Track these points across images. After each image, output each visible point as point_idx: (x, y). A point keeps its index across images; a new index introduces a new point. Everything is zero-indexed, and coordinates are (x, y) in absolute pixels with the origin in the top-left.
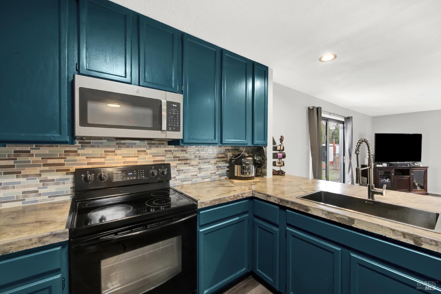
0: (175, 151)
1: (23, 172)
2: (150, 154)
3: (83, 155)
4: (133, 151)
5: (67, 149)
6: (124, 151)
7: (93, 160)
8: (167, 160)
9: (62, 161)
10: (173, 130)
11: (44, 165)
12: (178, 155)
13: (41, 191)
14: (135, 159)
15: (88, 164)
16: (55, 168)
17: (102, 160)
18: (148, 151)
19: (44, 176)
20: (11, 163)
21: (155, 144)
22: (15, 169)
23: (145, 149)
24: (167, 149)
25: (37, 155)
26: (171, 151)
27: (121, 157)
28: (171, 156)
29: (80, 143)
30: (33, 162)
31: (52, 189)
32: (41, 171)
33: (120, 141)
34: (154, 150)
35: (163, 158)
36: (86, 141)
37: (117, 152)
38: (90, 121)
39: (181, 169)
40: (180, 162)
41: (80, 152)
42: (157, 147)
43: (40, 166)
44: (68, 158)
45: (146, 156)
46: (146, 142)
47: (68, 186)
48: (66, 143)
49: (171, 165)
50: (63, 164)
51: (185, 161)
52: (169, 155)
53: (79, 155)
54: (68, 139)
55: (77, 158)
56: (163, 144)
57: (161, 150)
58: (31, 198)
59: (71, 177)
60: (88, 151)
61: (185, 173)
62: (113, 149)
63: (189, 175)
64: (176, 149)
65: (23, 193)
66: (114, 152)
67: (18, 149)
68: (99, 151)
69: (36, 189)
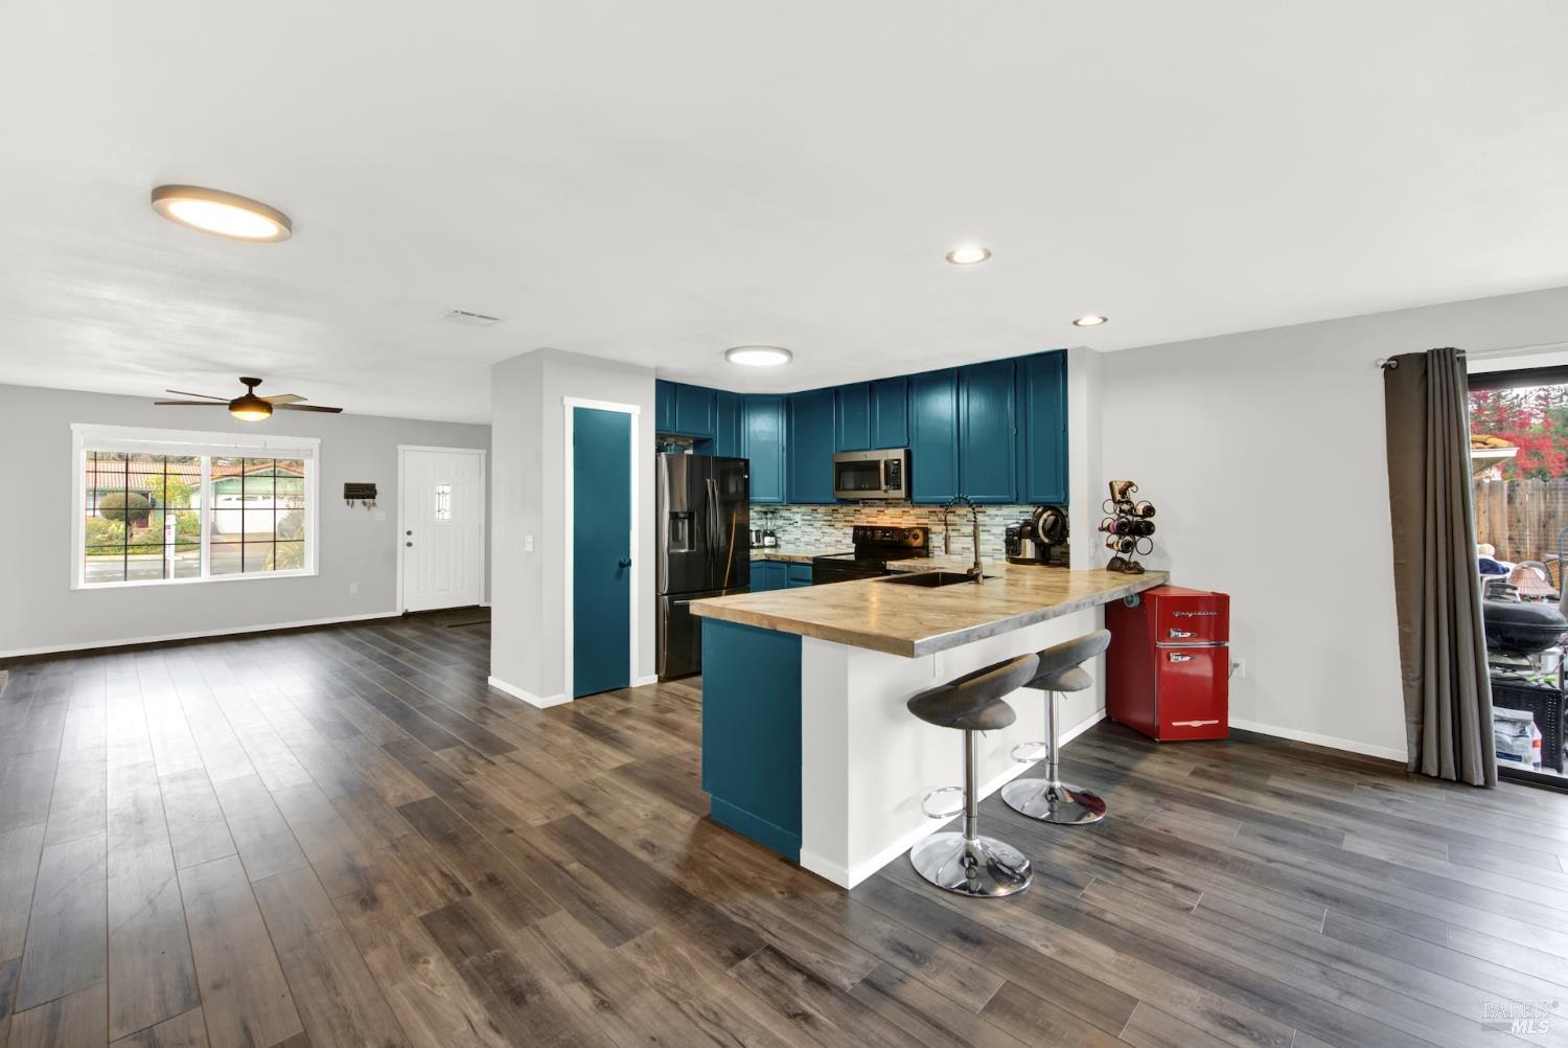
0: (940, 513)
1: (836, 525)
2: (913, 515)
6: (890, 511)
7: (870, 519)
8: (929, 524)
9: (850, 518)
11: (842, 521)
12: (944, 518)
13: (843, 541)
15: (867, 521)
16: (849, 523)
17: (874, 519)
18: (912, 512)
24: (931, 511)
25: (841, 513)
26: (934, 513)
27: (888, 518)
28: (935, 518)
31: (845, 538)
34: (917, 511)
35: (926, 521)
37: (886, 511)
38: (841, 487)
44: (852, 516)
45: (910, 518)
49: (931, 530)
52: (933, 518)
55: (858, 516)
59: (855, 532)
60: (867, 510)
62: (882, 509)
64: (940, 510)
68: (874, 510)
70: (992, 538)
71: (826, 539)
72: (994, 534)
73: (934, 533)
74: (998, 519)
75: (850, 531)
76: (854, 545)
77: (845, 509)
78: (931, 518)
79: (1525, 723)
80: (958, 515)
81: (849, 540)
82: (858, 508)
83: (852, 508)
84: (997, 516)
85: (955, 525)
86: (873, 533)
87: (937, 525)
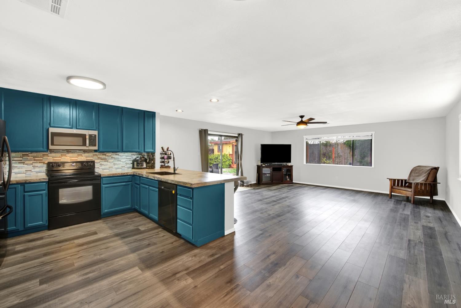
0: (98, 155)
1: (26, 163)
2: (84, 156)
3: (51, 156)
4: (76, 155)
5: (44, 154)
7: (55, 159)
8: (94, 159)
9: (42, 159)
10: (92, 146)
11: (34, 160)
12: (100, 157)
13: (33, 170)
14: (76, 158)
15: (53, 160)
16: (38, 161)
19: (34, 164)
20: (21, 159)
21: (87, 152)
22: (23, 161)
23: (82, 154)
24: (94, 154)
25: (31, 156)
26: (97, 155)
27: (69, 157)
28: (97, 157)
29: (49, 151)
30: (30, 159)
31: (37, 170)
32: (33, 162)
33: (68, 151)
34: (86, 154)
35: (92, 158)
36: (52, 151)
38: (55, 144)
39: (102, 163)
40: (102, 160)
41: (49, 155)
42: (88, 153)
43: (32, 160)
44: (44, 157)
46: (82, 151)
47: (44, 168)
48: (45, 151)
49: (95, 162)
50: (42, 160)
51: (105, 160)
52: (95, 157)
53: (49, 156)
54: (46, 150)
55: (48, 157)
56: (92, 152)
57: (91, 154)
58: (28, 173)
59: (45, 165)
60: (53, 155)
61: (105, 165)
62: (65, 154)
64: (99, 154)
65: (26, 171)
66: (66, 155)
67: (23, 154)
68: (59, 155)
69: (30, 169)
70: (121, 163)
72: (122, 162)
74: (123, 157)
80: (107, 156)
84: (123, 156)
85: (106, 159)
87: (97, 159)
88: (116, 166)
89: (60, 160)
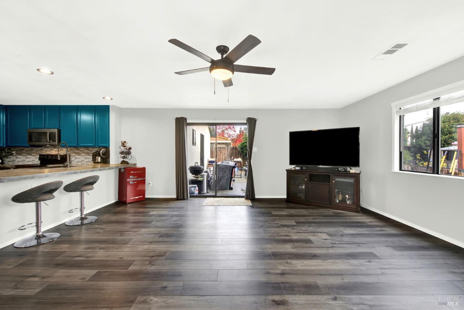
1: (32, 155)
3: (45, 150)
7: (47, 152)
9: (40, 152)
10: (53, 142)
11: (36, 153)
12: (75, 151)
17: (49, 152)
23: (62, 149)
24: (70, 149)
27: (54, 151)
28: (72, 151)
37: (54, 150)
39: (77, 157)
40: (76, 154)
41: (44, 149)
45: (63, 151)
49: (68, 155)
53: (43, 150)
61: (78, 159)
62: (52, 149)
63: (80, 160)
64: (74, 149)
67: (31, 148)
68: (49, 149)
69: (34, 159)
71: (28, 160)
73: (72, 156)
75: (38, 156)
76: (40, 161)
77: (36, 149)
78: (71, 151)
79: (196, 187)
80: (80, 150)
81: (38, 160)
82: (42, 149)
83: (40, 149)
84: (92, 150)
85: (79, 153)
86: (48, 157)
87: (73, 153)
88: (87, 160)
89: (50, 153)
